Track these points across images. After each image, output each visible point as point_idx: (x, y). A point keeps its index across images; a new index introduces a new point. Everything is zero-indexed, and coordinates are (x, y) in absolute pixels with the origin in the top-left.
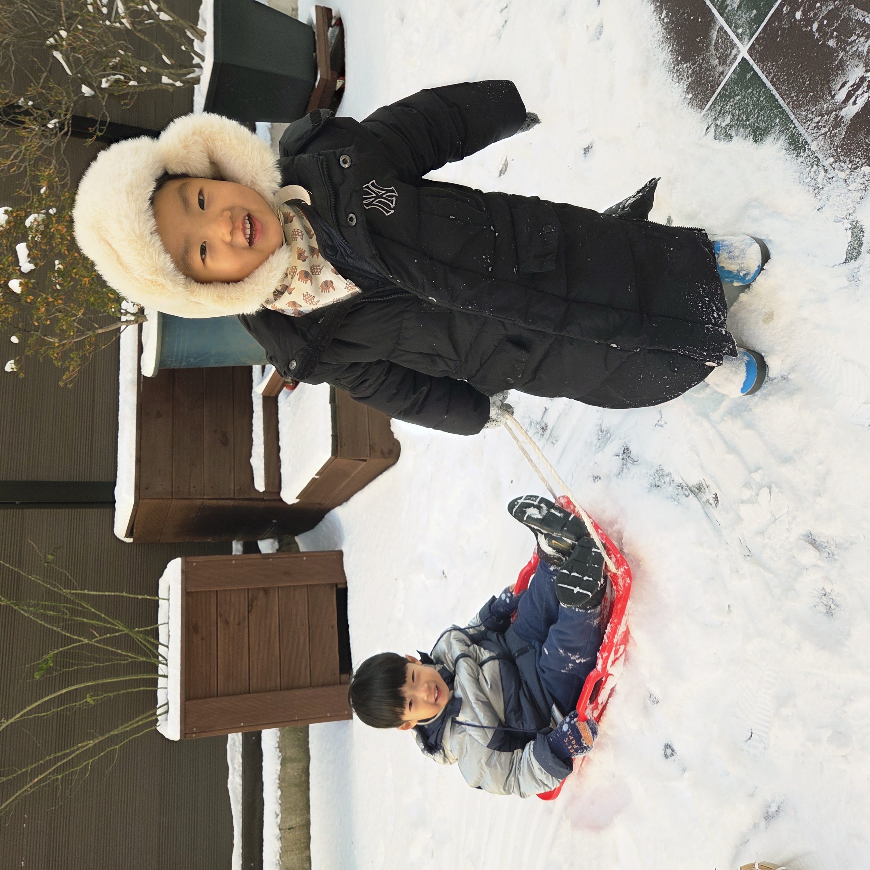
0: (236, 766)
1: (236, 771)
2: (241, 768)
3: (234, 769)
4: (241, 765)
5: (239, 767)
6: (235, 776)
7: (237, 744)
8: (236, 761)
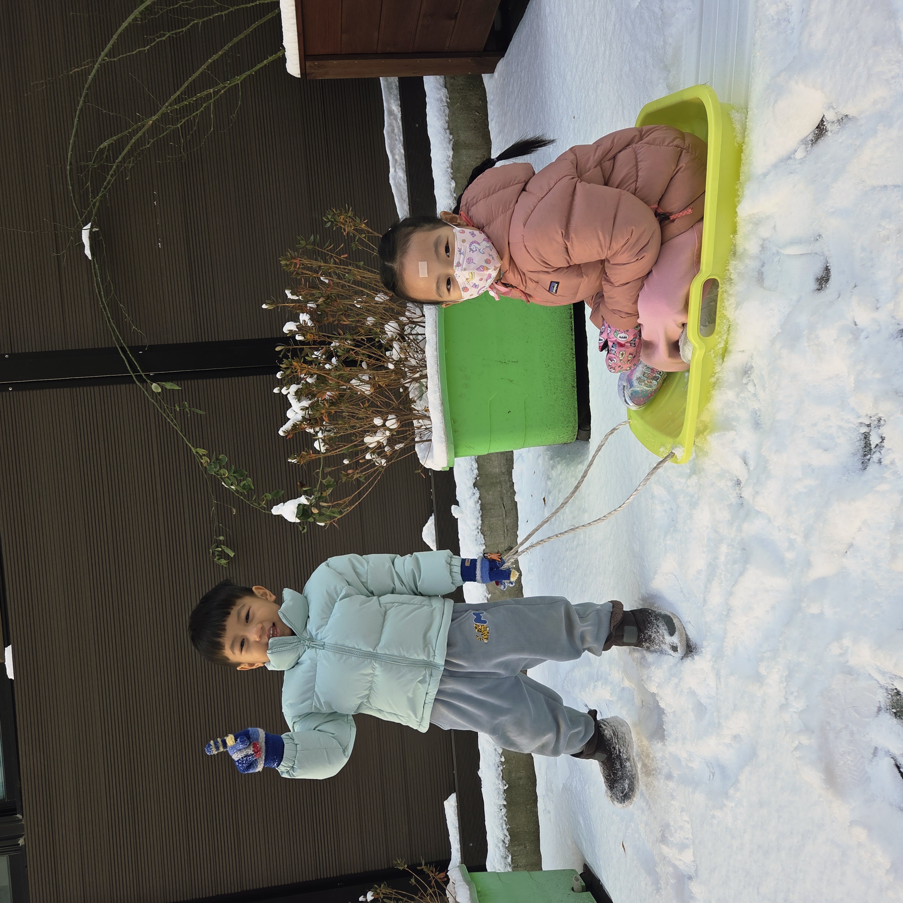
0: (397, 157)
1: (398, 164)
2: (404, 161)
3: (396, 161)
4: (403, 157)
5: (402, 159)
6: (397, 170)
7: (396, 131)
8: (397, 151)
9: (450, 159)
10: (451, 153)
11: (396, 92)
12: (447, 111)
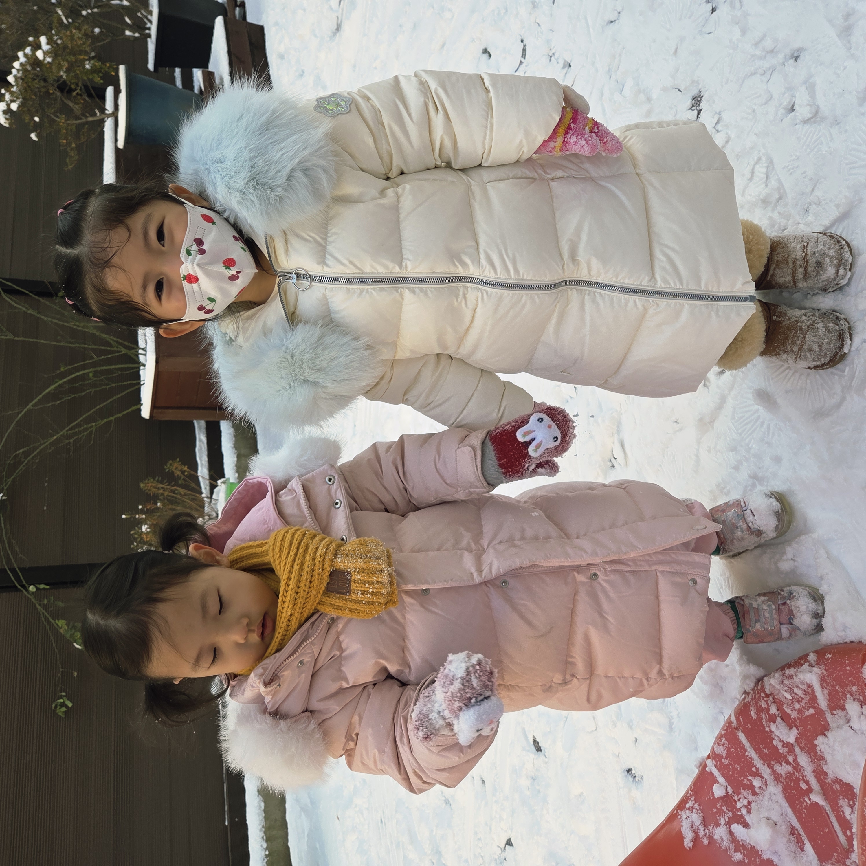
0: (203, 462)
3: (202, 464)
7: (203, 449)
8: (203, 459)
9: (235, 462)
10: (236, 459)
11: (204, 430)
12: (234, 439)
